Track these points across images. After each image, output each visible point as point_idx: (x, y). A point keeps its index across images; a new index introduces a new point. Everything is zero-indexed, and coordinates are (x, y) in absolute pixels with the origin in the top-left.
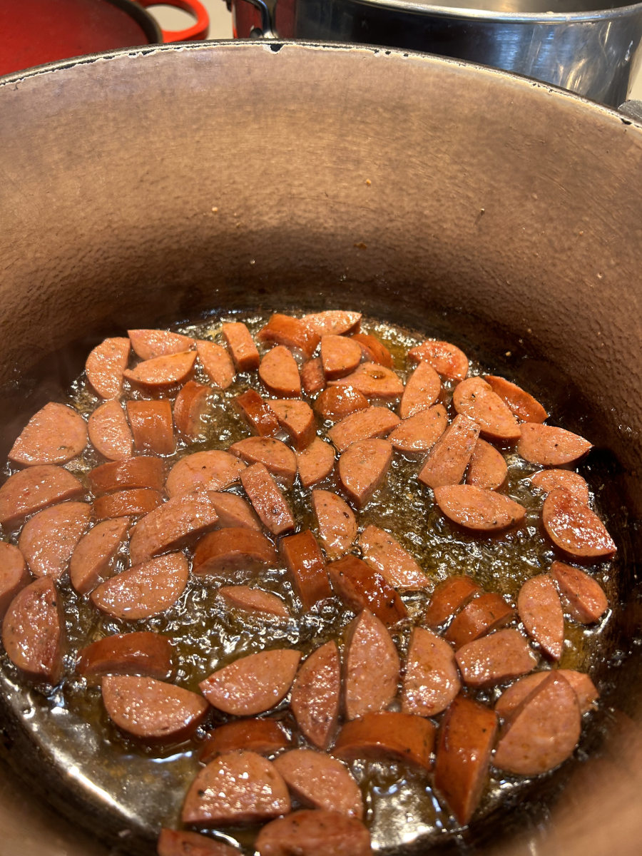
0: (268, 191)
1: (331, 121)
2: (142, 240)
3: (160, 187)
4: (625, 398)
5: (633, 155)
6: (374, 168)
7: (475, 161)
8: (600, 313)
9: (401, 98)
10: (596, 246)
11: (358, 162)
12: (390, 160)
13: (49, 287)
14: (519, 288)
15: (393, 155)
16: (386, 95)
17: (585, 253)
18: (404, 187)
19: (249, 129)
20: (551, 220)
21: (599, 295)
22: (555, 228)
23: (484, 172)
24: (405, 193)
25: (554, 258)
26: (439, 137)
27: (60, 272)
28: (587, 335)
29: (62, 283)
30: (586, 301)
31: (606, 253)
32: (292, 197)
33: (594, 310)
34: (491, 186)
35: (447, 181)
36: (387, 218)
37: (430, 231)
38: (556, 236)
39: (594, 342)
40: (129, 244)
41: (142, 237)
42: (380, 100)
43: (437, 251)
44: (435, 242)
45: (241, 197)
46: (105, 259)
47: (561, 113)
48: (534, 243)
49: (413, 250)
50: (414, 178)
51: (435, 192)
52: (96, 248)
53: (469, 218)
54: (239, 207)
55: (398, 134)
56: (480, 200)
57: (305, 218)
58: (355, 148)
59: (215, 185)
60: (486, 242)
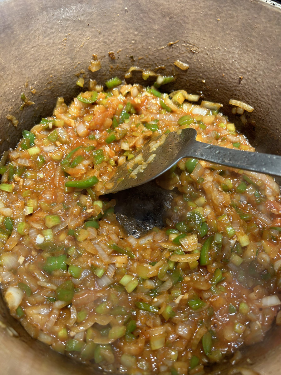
8: (141, 55)
10: (125, 31)
21: (137, 49)
23: (60, 32)
31: (131, 31)
33: (138, 55)
35: (46, 48)
37: (51, 76)
43: (59, 81)
44: (56, 78)
48: (98, 48)
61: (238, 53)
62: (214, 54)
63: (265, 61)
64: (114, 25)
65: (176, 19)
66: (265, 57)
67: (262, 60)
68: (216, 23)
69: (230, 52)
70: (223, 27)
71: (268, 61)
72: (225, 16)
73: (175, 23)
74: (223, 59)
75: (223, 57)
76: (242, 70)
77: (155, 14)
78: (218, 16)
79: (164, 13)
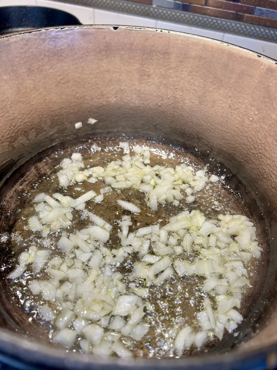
0: (112, 88)
1: (138, 58)
2: (58, 108)
3: (66, 85)
4: (264, 168)
6: (156, 78)
7: (198, 74)
8: (252, 134)
9: (167, 49)
11: (149, 76)
12: (162, 75)
13: (18, 126)
14: (217, 126)
15: (164, 73)
16: (161, 48)
17: (245, 110)
18: (168, 86)
19: (104, 62)
20: (230, 97)
21: (251, 127)
23: (202, 79)
24: (168, 88)
25: (231, 113)
26: (183, 65)
27: (24, 120)
28: (247, 144)
29: (24, 125)
30: (246, 129)
32: (121, 90)
33: (249, 133)
34: (204, 84)
35: (186, 83)
36: (161, 99)
37: (179, 105)
38: (232, 103)
39: (250, 146)
40: (52, 109)
41: (58, 107)
42: (158, 50)
43: (182, 113)
44: (181, 109)
45: (100, 90)
46: (42, 115)
49: (172, 112)
50: (173, 82)
51: (181, 88)
52: (39, 110)
53: (196, 98)
54: (99, 95)
55: (166, 64)
56: (200, 90)
57: (127, 100)
58: (148, 70)
59: (89, 85)
60: (203, 108)
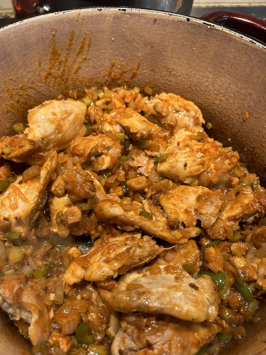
5: (109, 20)
10: (112, 58)
22: (93, 61)
31: (117, 58)
47: (73, 19)
48: (88, 71)
61: (212, 78)
62: (191, 77)
63: (235, 85)
64: (102, 53)
65: (157, 48)
66: (235, 81)
67: (233, 84)
68: (192, 52)
69: (204, 76)
70: (198, 55)
71: (237, 86)
72: (199, 46)
73: (156, 51)
74: (199, 82)
75: (199, 80)
76: (215, 92)
77: (138, 43)
78: (193, 46)
79: (146, 43)
